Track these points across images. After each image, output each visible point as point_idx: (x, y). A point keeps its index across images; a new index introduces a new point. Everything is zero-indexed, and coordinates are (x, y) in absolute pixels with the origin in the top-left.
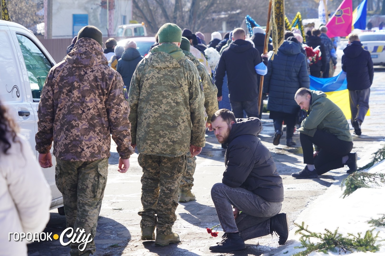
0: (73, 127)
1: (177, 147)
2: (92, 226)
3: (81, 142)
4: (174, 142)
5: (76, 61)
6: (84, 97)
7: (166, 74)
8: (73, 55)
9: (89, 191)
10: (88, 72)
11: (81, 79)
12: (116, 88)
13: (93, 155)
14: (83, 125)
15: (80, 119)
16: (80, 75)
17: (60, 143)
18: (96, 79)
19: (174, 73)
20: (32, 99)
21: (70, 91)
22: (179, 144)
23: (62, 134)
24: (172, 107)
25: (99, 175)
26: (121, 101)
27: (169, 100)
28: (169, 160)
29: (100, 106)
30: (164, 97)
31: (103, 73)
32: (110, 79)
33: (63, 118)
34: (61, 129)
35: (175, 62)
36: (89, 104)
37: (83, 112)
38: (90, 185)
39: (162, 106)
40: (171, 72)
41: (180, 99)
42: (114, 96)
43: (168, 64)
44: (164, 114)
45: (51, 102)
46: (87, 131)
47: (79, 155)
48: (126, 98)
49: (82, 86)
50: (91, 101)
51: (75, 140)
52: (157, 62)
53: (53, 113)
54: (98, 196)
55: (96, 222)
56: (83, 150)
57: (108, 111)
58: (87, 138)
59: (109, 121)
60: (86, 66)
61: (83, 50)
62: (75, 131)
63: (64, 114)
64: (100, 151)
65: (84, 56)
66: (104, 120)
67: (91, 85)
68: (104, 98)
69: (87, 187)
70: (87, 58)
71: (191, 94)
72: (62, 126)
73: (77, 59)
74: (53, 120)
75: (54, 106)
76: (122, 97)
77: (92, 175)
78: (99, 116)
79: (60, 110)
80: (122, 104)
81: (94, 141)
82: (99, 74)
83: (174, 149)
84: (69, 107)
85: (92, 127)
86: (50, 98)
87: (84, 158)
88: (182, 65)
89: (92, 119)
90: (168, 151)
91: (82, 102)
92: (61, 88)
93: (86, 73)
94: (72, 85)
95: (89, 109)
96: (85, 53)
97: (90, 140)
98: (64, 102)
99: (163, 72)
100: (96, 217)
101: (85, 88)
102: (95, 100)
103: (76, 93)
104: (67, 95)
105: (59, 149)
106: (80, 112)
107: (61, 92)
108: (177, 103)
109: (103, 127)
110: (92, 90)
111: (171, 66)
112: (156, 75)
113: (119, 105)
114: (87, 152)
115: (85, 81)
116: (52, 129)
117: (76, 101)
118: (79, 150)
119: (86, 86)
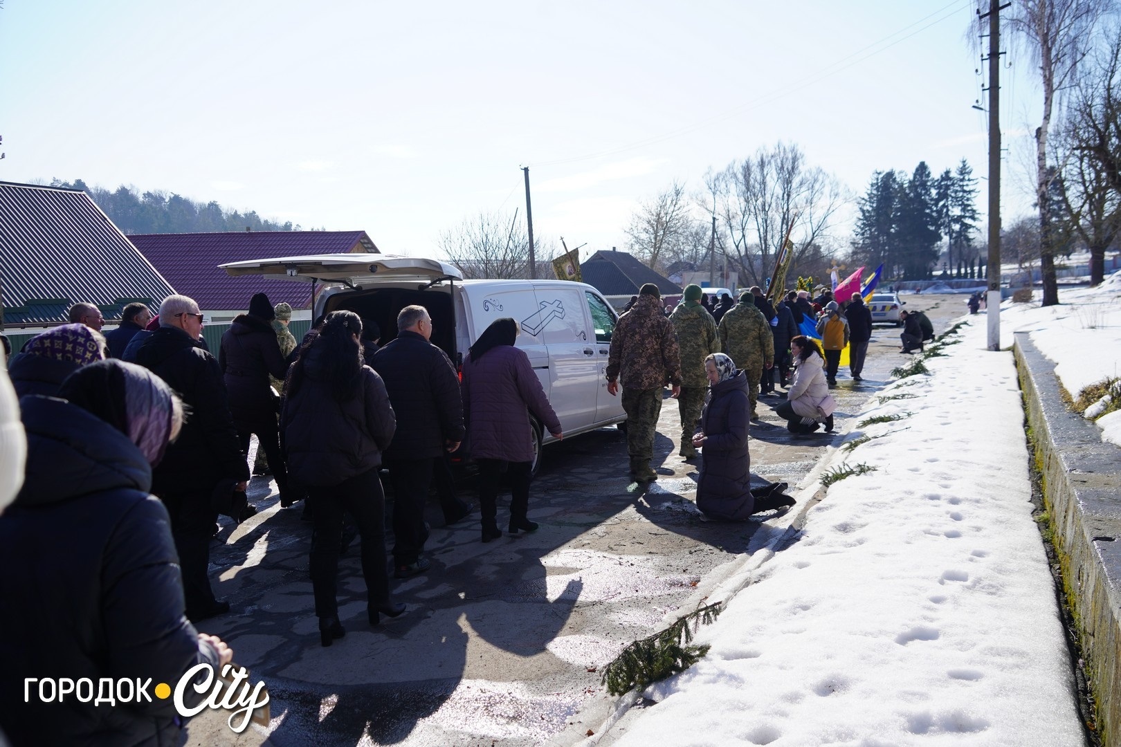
0: (635, 363)
1: (700, 379)
2: (651, 439)
3: (641, 374)
4: (697, 376)
5: (638, 313)
6: (643, 340)
7: (689, 324)
8: (636, 306)
9: (648, 412)
10: (647, 320)
11: (641, 326)
12: (668, 333)
13: (650, 384)
14: (643, 361)
15: (641, 357)
16: (641, 323)
17: (625, 375)
18: (653, 326)
19: (695, 323)
20: (596, 341)
21: (633, 335)
22: (702, 377)
23: (627, 368)
24: (694, 349)
25: (655, 401)
26: (673, 343)
27: (692, 343)
28: (694, 389)
29: (656, 347)
30: (688, 341)
31: (658, 321)
32: (664, 326)
33: (628, 356)
34: (626, 364)
35: (695, 314)
36: (647, 346)
37: (643, 351)
38: (649, 408)
39: (687, 348)
40: (692, 322)
41: (701, 342)
42: (667, 339)
43: (690, 315)
44: (688, 354)
45: (619, 343)
46: (646, 366)
47: (640, 384)
48: (676, 340)
49: (642, 331)
50: (649, 343)
51: (636, 372)
52: (681, 315)
53: (620, 352)
54: (656, 416)
55: (653, 436)
56: (643, 381)
57: (662, 351)
58: (646, 371)
59: (663, 358)
60: (645, 316)
61: (643, 303)
62: (637, 367)
63: (628, 353)
64: (656, 381)
65: (644, 309)
66: (660, 357)
67: (649, 331)
68: (659, 341)
69: (647, 409)
70: (646, 310)
71: (709, 338)
72: (627, 362)
73: (639, 310)
74: (620, 357)
75: (621, 346)
76: (673, 340)
77: (651, 400)
78: (656, 354)
79: (625, 350)
80: (673, 345)
81: (651, 374)
82: (655, 323)
83: (698, 382)
84: (632, 347)
85: (650, 363)
86: (618, 339)
87: (643, 386)
88: (701, 316)
89: (650, 356)
90: (693, 383)
91: (642, 343)
92: (626, 333)
93: (645, 321)
94: (634, 330)
95: (648, 350)
96: (644, 306)
97: (648, 373)
98: (628, 344)
99: (687, 322)
100: (654, 433)
101: (645, 333)
102: (652, 342)
103: (637, 337)
104: (630, 338)
105: (624, 380)
106: (641, 351)
107: (625, 336)
108: (699, 346)
109: (659, 363)
110: (649, 335)
111: (692, 317)
112: (682, 325)
113: (671, 346)
114: (646, 382)
115: (645, 327)
116: (619, 364)
117: (637, 343)
118: (640, 381)
119: (645, 331)
